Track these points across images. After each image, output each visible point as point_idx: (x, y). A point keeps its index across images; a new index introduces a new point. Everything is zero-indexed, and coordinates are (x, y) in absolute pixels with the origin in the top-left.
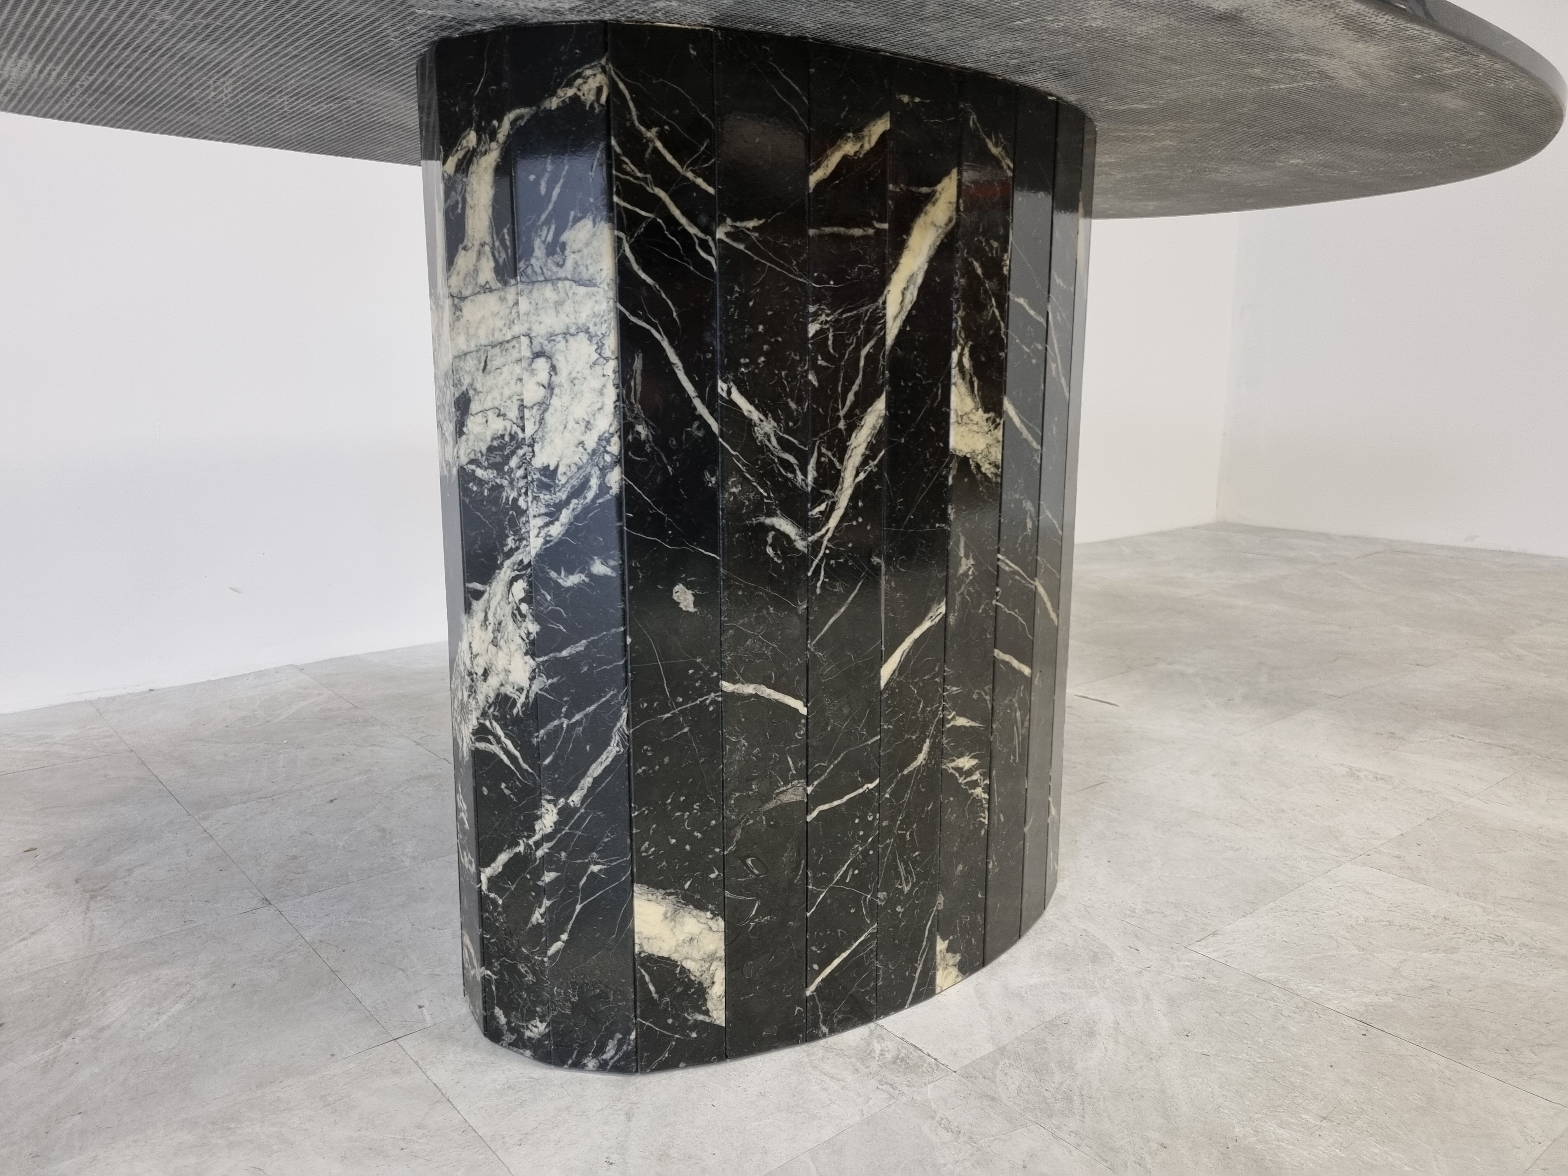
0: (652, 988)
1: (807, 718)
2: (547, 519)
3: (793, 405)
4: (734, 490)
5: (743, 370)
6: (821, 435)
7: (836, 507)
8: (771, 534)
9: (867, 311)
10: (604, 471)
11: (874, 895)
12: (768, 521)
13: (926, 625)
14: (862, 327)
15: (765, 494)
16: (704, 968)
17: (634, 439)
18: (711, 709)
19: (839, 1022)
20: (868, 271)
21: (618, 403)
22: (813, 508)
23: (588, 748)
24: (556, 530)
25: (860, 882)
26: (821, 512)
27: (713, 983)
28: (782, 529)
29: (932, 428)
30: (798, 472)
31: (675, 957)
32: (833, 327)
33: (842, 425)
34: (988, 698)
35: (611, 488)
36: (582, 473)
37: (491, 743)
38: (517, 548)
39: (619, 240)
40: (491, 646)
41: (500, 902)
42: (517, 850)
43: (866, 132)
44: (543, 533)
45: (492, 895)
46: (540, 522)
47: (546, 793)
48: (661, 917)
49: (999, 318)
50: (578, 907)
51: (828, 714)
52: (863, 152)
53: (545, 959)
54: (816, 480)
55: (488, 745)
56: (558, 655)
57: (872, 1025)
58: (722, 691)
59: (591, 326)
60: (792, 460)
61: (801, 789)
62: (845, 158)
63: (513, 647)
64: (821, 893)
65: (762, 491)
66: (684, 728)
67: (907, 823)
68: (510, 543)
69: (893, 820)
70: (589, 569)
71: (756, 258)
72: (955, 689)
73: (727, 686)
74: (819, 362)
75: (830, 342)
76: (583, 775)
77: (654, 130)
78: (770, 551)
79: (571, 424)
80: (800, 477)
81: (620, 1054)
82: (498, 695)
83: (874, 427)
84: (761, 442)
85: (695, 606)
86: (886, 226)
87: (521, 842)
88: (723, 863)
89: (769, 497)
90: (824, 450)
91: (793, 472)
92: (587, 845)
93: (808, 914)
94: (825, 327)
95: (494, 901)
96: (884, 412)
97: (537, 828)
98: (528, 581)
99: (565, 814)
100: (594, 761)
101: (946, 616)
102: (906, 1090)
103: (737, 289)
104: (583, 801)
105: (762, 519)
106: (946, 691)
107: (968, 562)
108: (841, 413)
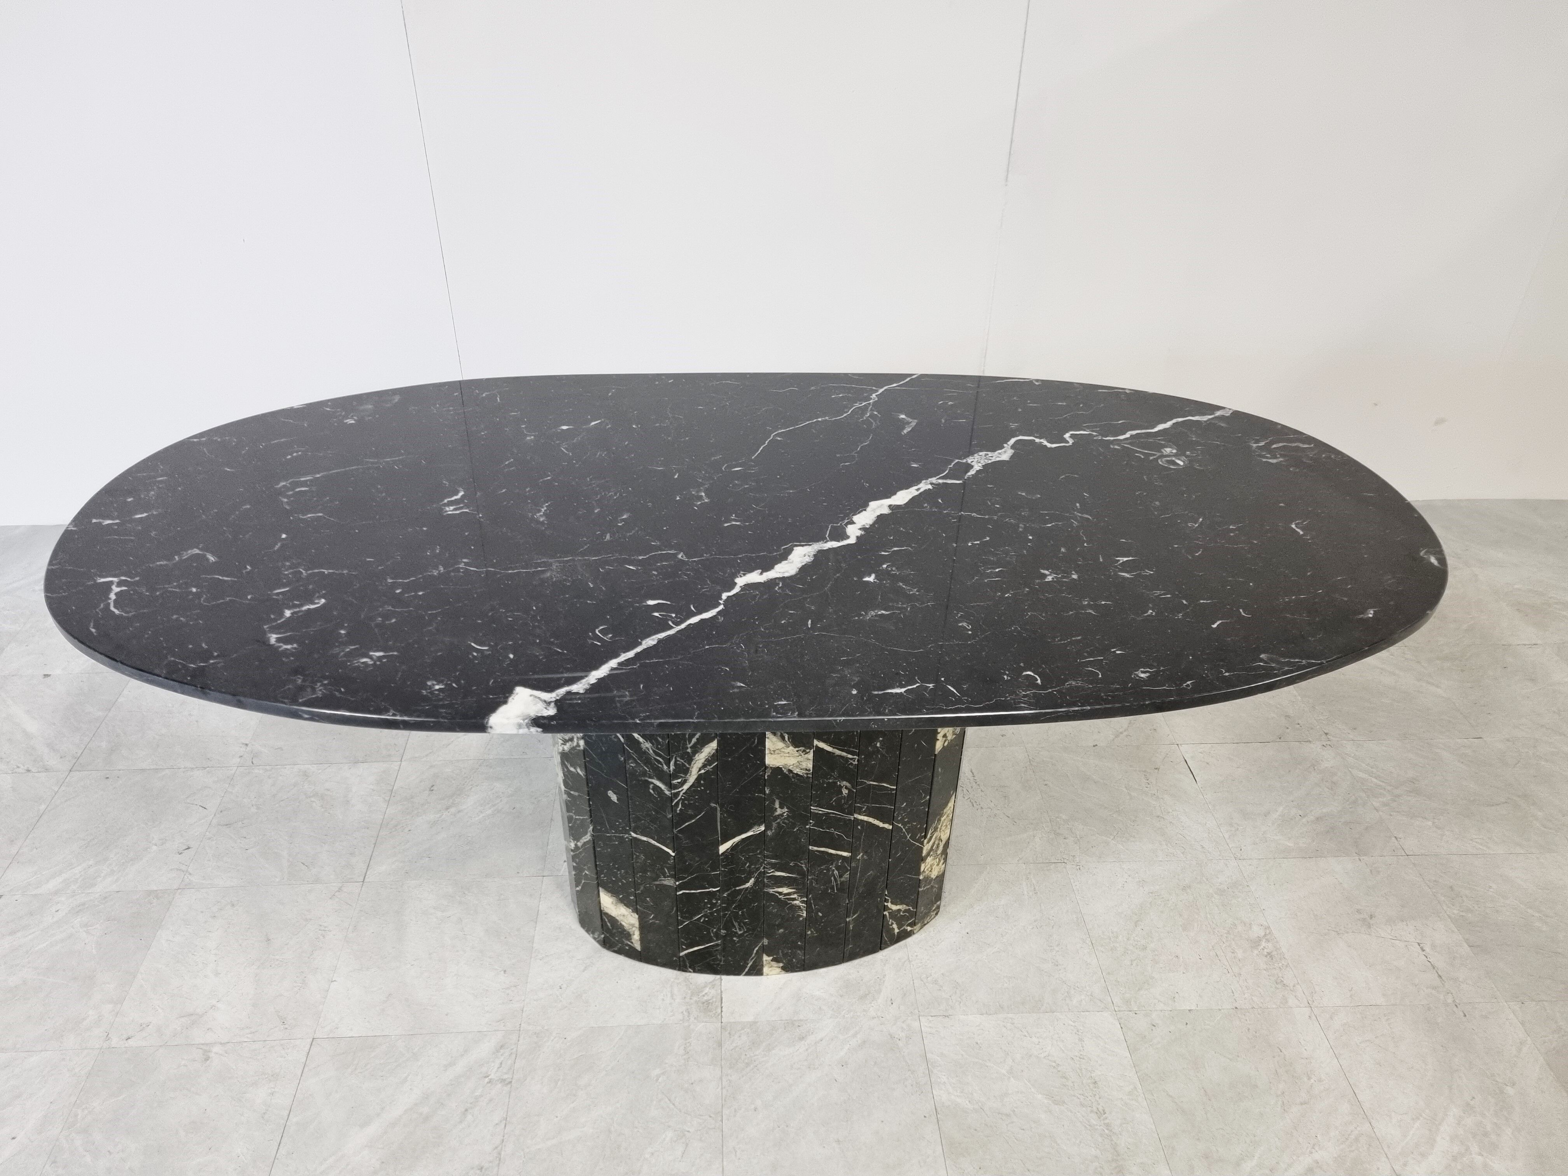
1: (674, 857)
3: (660, 740)
4: (632, 765)
6: (677, 753)
7: (688, 781)
8: (652, 785)
11: (719, 929)
12: (650, 780)
13: (751, 833)
15: (648, 770)
16: (630, 927)
18: (627, 840)
19: (699, 970)
22: (674, 780)
23: (582, 830)
25: (709, 923)
26: (678, 782)
27: (634, 934)
28: (657, 785)
29: (751, 755)
30: (664, 765)
31: (617, 918)
34: (803, 865)
48: (611, 903)
51: (687, 858)
54: (674, 770)
57: (717, 976)
58: (631, 835)
60: (661, 760)
61: (672, 882)
64: (685, 922)
65: (646, 768)
66: (615, 842)
67: (739, 907)
69: (730, 905)
70: (577, 769)
72: (774, 860)
73: (634, 834)
76: (581, 838)
78: (651, 791)
81: (599, 939)
83: (709, 753)
84: (644, 750)
85: (618, 801)
88: (636, 895)
89: (649, 771)
90: (678, 759)
91: (662, 765)
93: (679, 927)
96: (716, 748)
99: (576, 847)
100: (583, 835)
101: (765, 831)
102: (692, 1019)
104: (581, 847)
105: (647, 779)
106: (766, 861)
107: (783, 810)
108: (689, 746)
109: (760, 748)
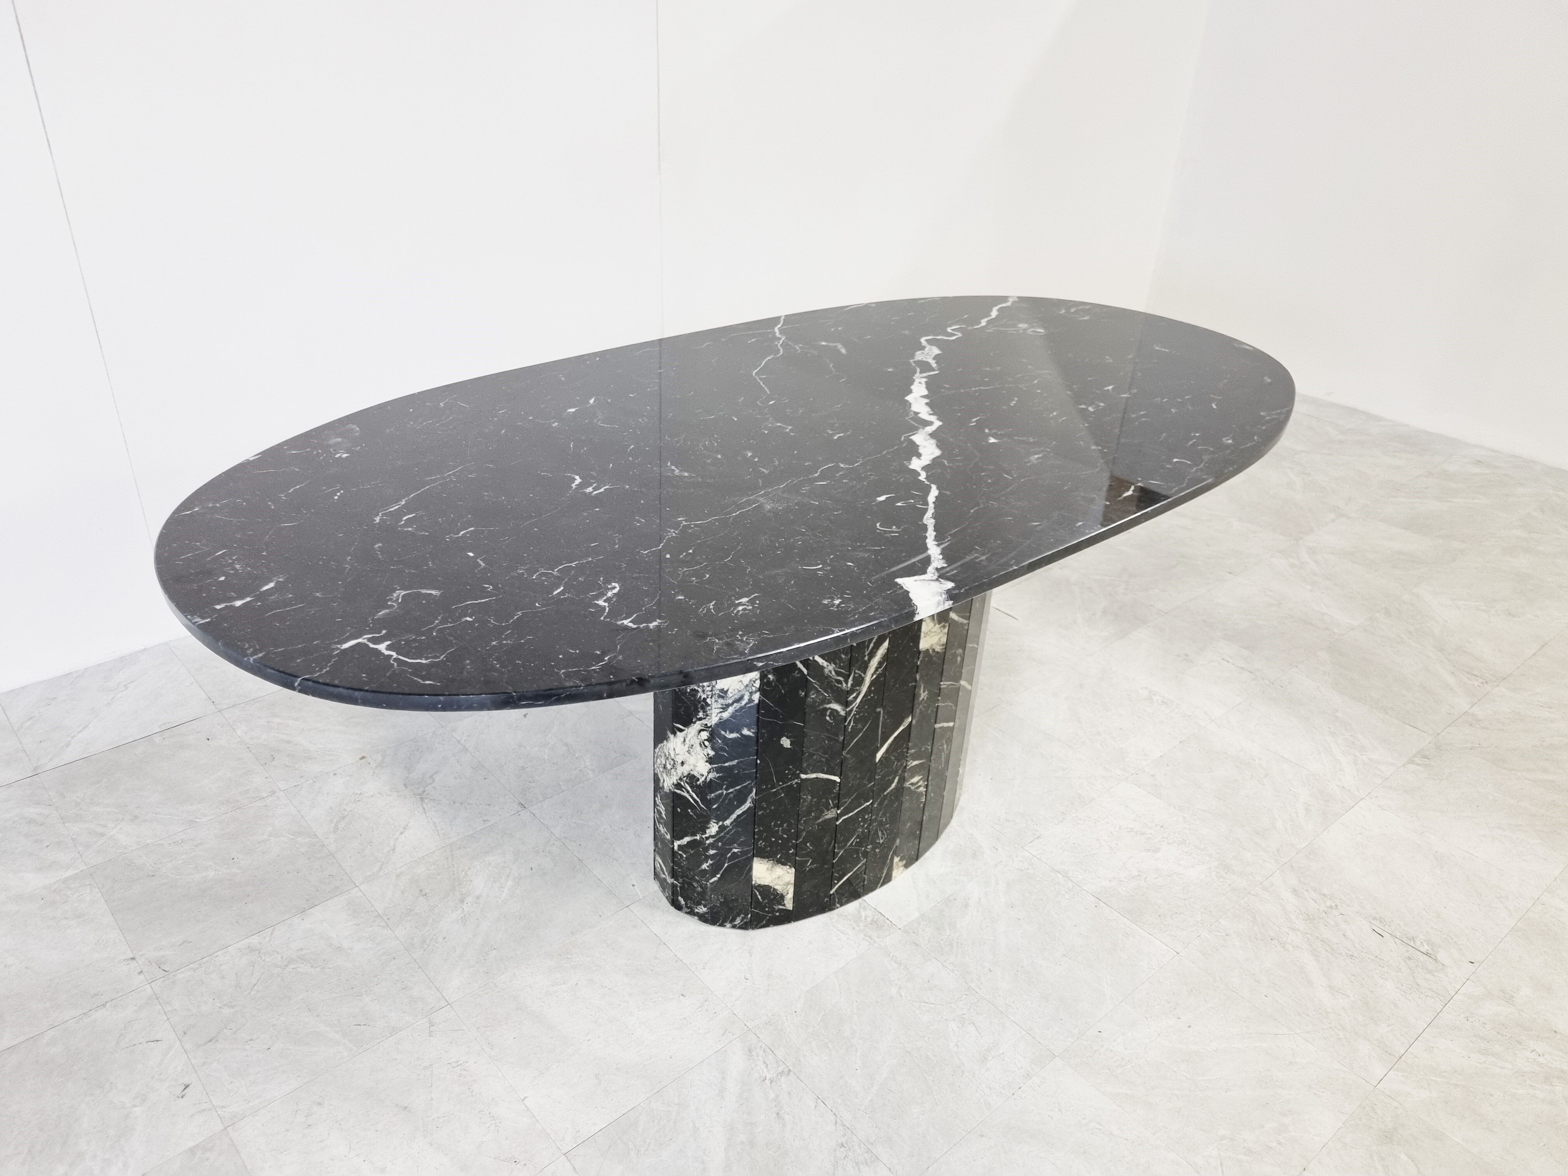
0: (759, 897)
1: (840, 783)
2: (722, 710)
3: (844, 656)
4: (813, 696)
6: (856, 664)
7: (861, 693)
8: (829, 711)
10: (751, 693)
11: (866, 848)
12: (828, 706)
13: (901, 729)
15: (827, 695)
16: (784, 888)
17: (767, 681)
18: (795, 786)
19: (845, 901)
22: (850, 696)
23: (735, 803)
24: (726, 715)
25: (859, 844)
26: (854, 698)
27: (788, 893)
28: (834, 708)
29: (911, 644)
30: (844, 683)
31: (770, 885)
33: (866, 658)
34: (929, 746)
35: (754, 701)
36: (740, 694)
37: (684, 792)
38: (704, 718)
40: (687, 753)
41: (685, 856)
42: (695, 838)
44: (719, 715)
45: (680, 852)
46: (718, 711)
47: (713, 819)
48: (765, 869)
50: (726, 865)
51: (850, 779)
53: (708, 883)
54: (852, 685)
55: (683, 793)
56: (723, 765)
57: (860, 900)
58: (801, 778)
60: (841, 679)
61: (834, 812)
63: (699, 757)
64: (840, 852)
65: (825, 694)
66: (782, 795)
67: (884, 814)
68: (701, 715)
69: (877, 815)
70: (741, 732)
72: (913, 750)
73: (803, 776)
76: (733, 813)
78: (828, 718)
80: (844, 685)
81: (743, 922)
82: (689, 774)
83: (882, 654)
84: (827, 674)
85: (791, 745)
87: (698, 835)
88: (796, 847)
90: (857, 671)
91: (842, 683)
92: (732, 841)
93: (834, 861)
95: (681, 855)
96: (887, 647)
97: (707, 832)
98: (709, 733)
99: (722, 828)
100: (738, 808)
101: (911, 721)
102: (876, 939)
104: (731, 824)
105: (825, 706)
106: (908, 753)
107: (925, 694)
108: (867, 653)
109: (918, 633)
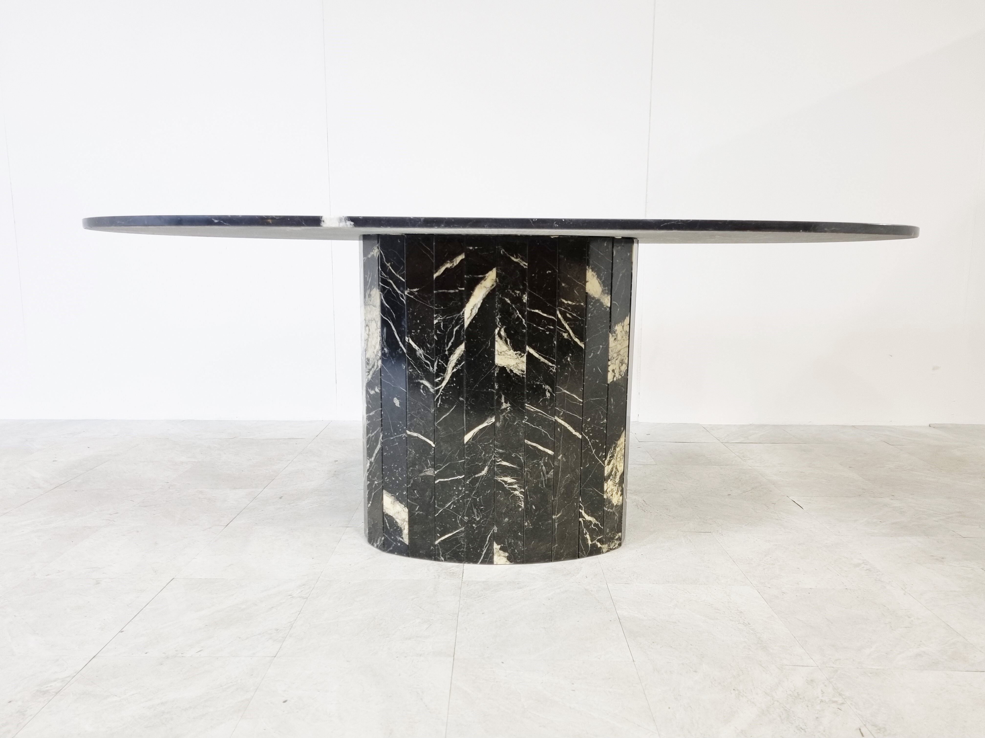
0: (388, 525)
1: (435, 448)
3: (429, 346)
4: (410, 370)
5: (413, 334)
6: (439, 355)
7: (445, 379)
8: (422, 386)
9: (456, 316)
10: (378, 361)
11: (463, 516)
12: (421, 381)
13: (485, 425)
14: (454, 321)
15: (420, 373)
16: (402, 523)
17: (384, 352)
18: (404, 439)
19: (448, 558)
20: (456, 303)
21: (380, 342)
22: (436, 379)
23: (375, 444)
24: (370, 377)
25: (456, 510)
26: (439, 381)
27: (405, 529)
28: (426, 384)
29: (486, 356)
30: (431, 367)
31: (394, 517)
32: (442, 321)
33: (447, 353)
34: (521, 457)
35: (379, 366)
36: (374, 361)
39: (381, 295)
43: (455, 260)
44: (367, 377)
48: (390, 503)
49: (521, 318)
50: (373, 494)
51: (443, 448)
52: (454, 266)
54: (437, 370)
57: (462, 564)
58: (407, 434)
59: (375, 318)
60: (429, 363)
61: (432, 472)
62: (447, 269)
64: (440, 510)
65: (419, 372)
66: (396, 443)
67: (478, 494)
69: (471, 492)
70: (375, 389)
71: (417, 300)
72: (501, 450)
73: (408, 432)
74: (438, 332)
75: (442, 326)
76: (374, 452)
77: (389, 263)
78: (422, 391)
79: (372, 346)
81: (380, 544)
83: (460, 354)
84: (419, 356)
85: (400, 405)
86: (463, 289)
88: (407, 490)
89: (421, 374)
90: (440, 361)
91: (429, 366)
92: (375, 475)
93: (436, 515)
94: (440, 321)
96: (464, 349)
99: (371, 464)
100: (376, 449)
101: (495, 423)
102: (441, 579)
103: (411, 309)
104: (374, 461)
105: (419, 380)
106: (496, 450)
107: (507, 405)
108: (447, 349)
109: (492, 349)
